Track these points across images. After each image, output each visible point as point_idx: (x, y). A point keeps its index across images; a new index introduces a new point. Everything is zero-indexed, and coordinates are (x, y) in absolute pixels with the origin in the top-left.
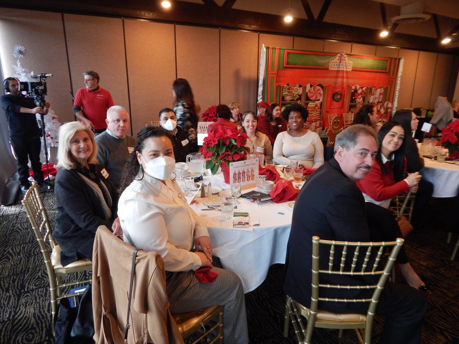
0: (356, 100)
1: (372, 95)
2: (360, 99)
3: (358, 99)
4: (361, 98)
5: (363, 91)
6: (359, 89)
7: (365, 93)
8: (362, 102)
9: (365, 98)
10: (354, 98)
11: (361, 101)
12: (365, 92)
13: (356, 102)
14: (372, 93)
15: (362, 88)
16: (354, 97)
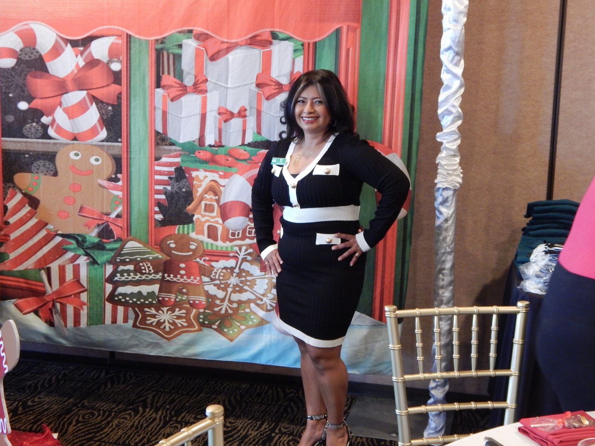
0: (45, 120)
1: (184, 90)
2: (73, 112)
3: (60, 116)
4: (81, 108)
5: (92, 63)
6: (56, 51)
7: (116, 77)
8: (103, 134)
9: (117, 107)
10: (23, 106)
11: (93, 132)
12: (116, 67)
13: (51, 132)
14: (189, 81)
15: (87, 41)
16: (29, 99)
